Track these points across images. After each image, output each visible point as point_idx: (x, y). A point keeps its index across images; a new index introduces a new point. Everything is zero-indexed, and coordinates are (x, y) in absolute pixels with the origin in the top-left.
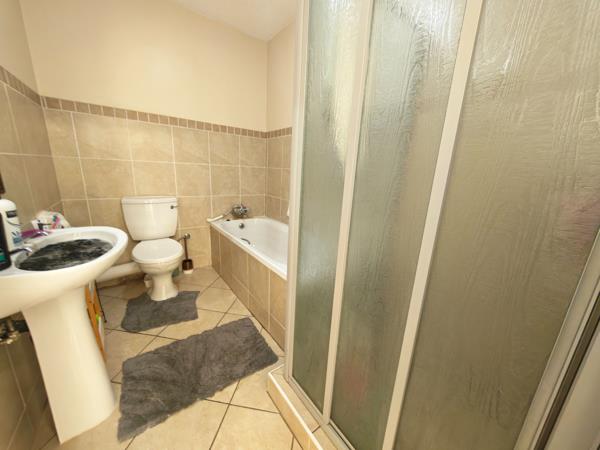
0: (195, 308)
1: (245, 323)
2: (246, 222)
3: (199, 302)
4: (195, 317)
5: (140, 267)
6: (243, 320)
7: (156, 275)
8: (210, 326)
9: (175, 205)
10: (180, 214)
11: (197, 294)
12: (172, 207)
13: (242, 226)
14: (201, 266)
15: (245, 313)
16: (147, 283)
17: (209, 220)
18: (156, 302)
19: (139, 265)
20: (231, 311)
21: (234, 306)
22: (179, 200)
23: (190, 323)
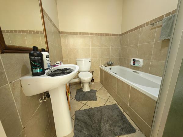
0: (96, 96)
1: (115, 107)
2: (112, 67)
5: (80, 80)
7: (84, 83)
8: (102, 105)
9: (90, 61)
11: (96, 91)
14: (97, 82)
15: (115, 102)
16: (82, 85)
17: (100, 66)
18: (84, 92)
19: (80, 79)
20: (109, 100)
23: (95, 101)
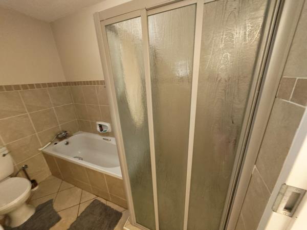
0: (55, 213)
1: (95, 204)
2: (70, 139)
3: (56, 207)
4: (59, 219)
6: (93, 202)
8: (73, 219)
9: (6, 152)
10: (13, 156)
11: (51, 202)
12: (4, 155)
13: (67, 143)
14: (44, 179)
15: (91, 197)
17: (41, 149)
20: (83, 201)
21: (83, 196)
22: (8, 147)
23: (57, 225)
